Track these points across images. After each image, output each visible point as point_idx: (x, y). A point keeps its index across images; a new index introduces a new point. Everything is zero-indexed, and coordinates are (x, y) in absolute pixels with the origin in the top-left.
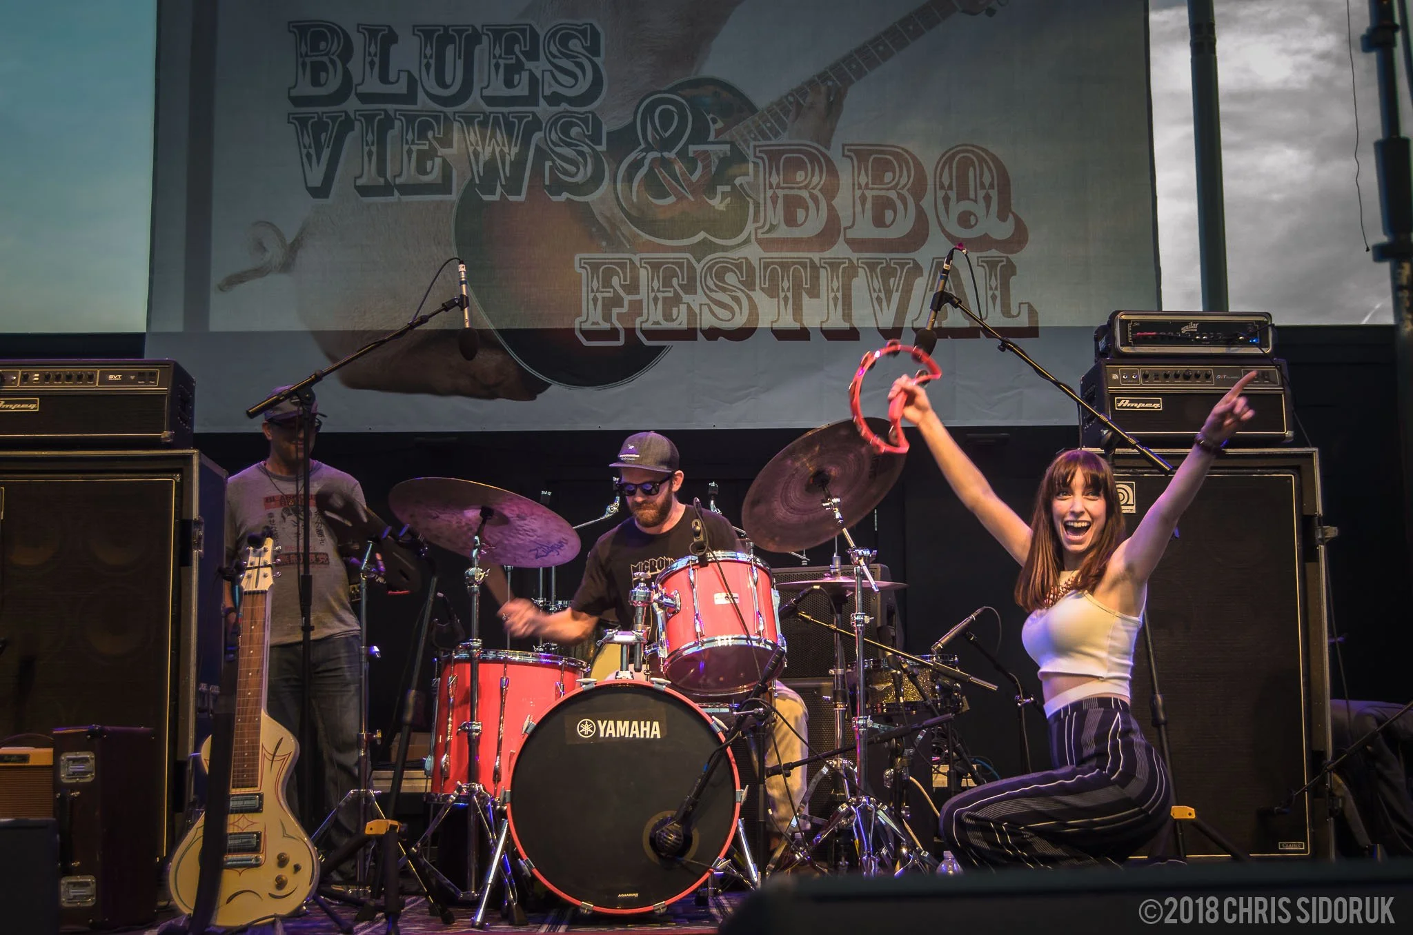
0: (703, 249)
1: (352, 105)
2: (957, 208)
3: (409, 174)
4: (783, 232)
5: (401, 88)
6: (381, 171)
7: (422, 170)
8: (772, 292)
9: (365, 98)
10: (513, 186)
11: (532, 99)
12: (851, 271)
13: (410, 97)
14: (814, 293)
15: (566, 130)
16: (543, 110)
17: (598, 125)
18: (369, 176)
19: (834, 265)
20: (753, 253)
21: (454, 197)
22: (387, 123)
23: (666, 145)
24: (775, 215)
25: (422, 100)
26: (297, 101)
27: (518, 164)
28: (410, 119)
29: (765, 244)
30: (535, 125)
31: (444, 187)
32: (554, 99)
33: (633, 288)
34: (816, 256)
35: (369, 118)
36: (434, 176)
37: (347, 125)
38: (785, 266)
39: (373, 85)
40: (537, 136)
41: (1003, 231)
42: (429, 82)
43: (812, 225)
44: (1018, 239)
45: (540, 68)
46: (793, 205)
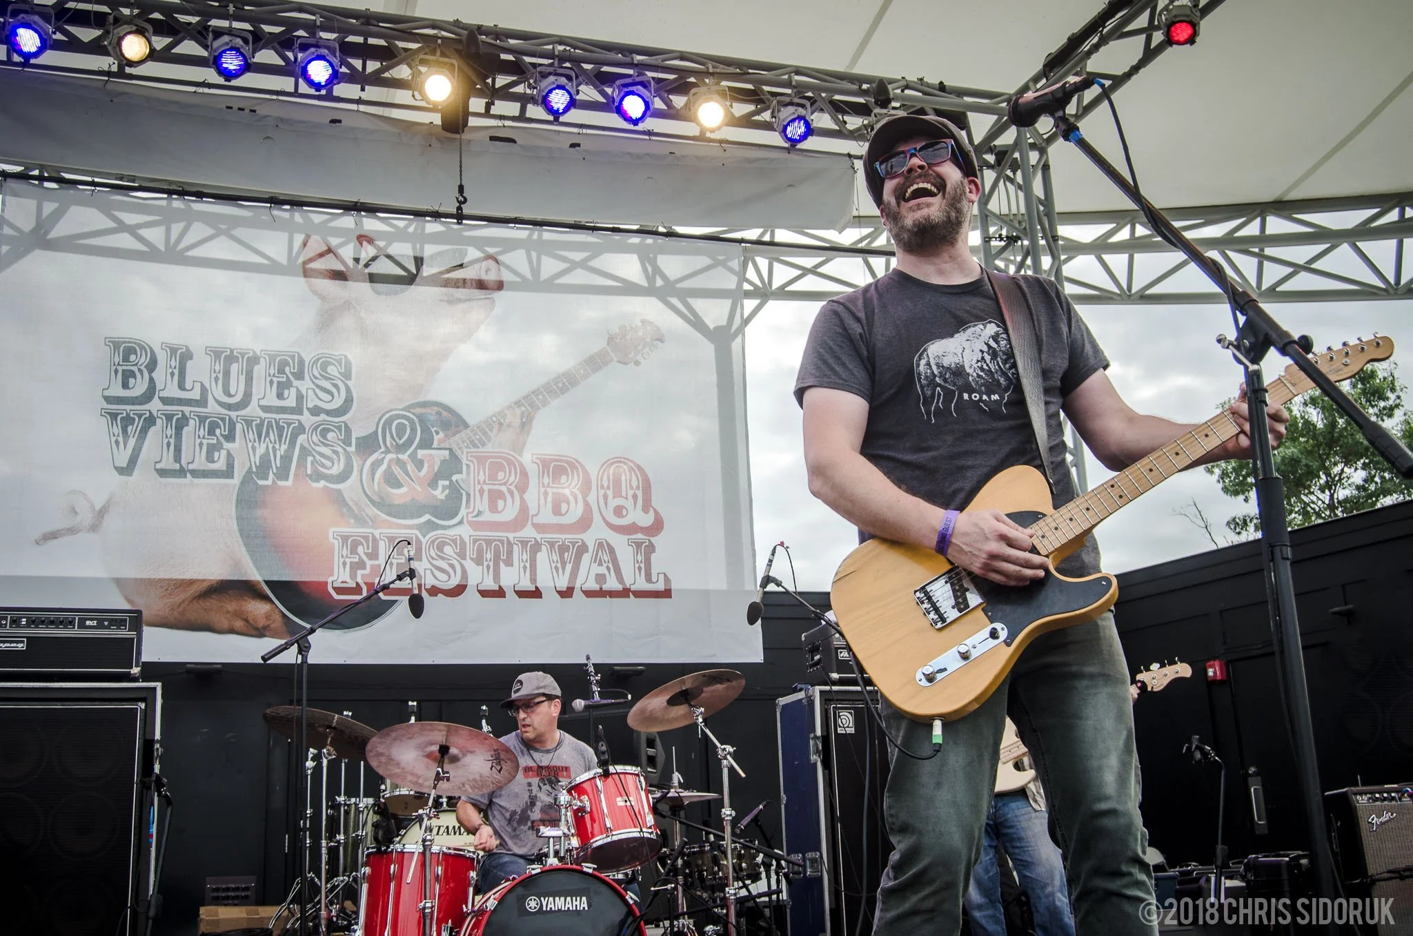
0: (431, 526)
1: (155, 406)
2: (613, 503)
3: (200, 463)
4: (488, 516)
5: (195, 394)
6: (178, 458)
7: (210, 459)
8: (479, 561)
9: (165, 401)
10: (283, 473)
11: (298, 410)
12: (536, 548)
13: (203, 402)
14: (509, 563)
15: (324, 433)
16: (307, 419)
17: (348, 431)
18: (168, 462)
19: (524, 543)
20: (465, 532)
21: (236, 480)
22: (182, 423)
23: (401, 448)
24: (482, 504)
25: (212, 405)
26: (108, 399)
27: (287, 459)
28: (202, 419)
29: (476, 526)
30: (301, 429)
31: (228, 473)
32: (316, 411)
33: (373, 555)
34: (511, 536)
35: (169, 417)
36: (220, 464)
37: (151, 421)
38: (489, 542)
39: (173, 391)
40: (301, 439)
41: (646, 520)
42: (218, 392)
43: (509, 512)
44: (657, 527)
45: (305, 385)
46: (495, 496)
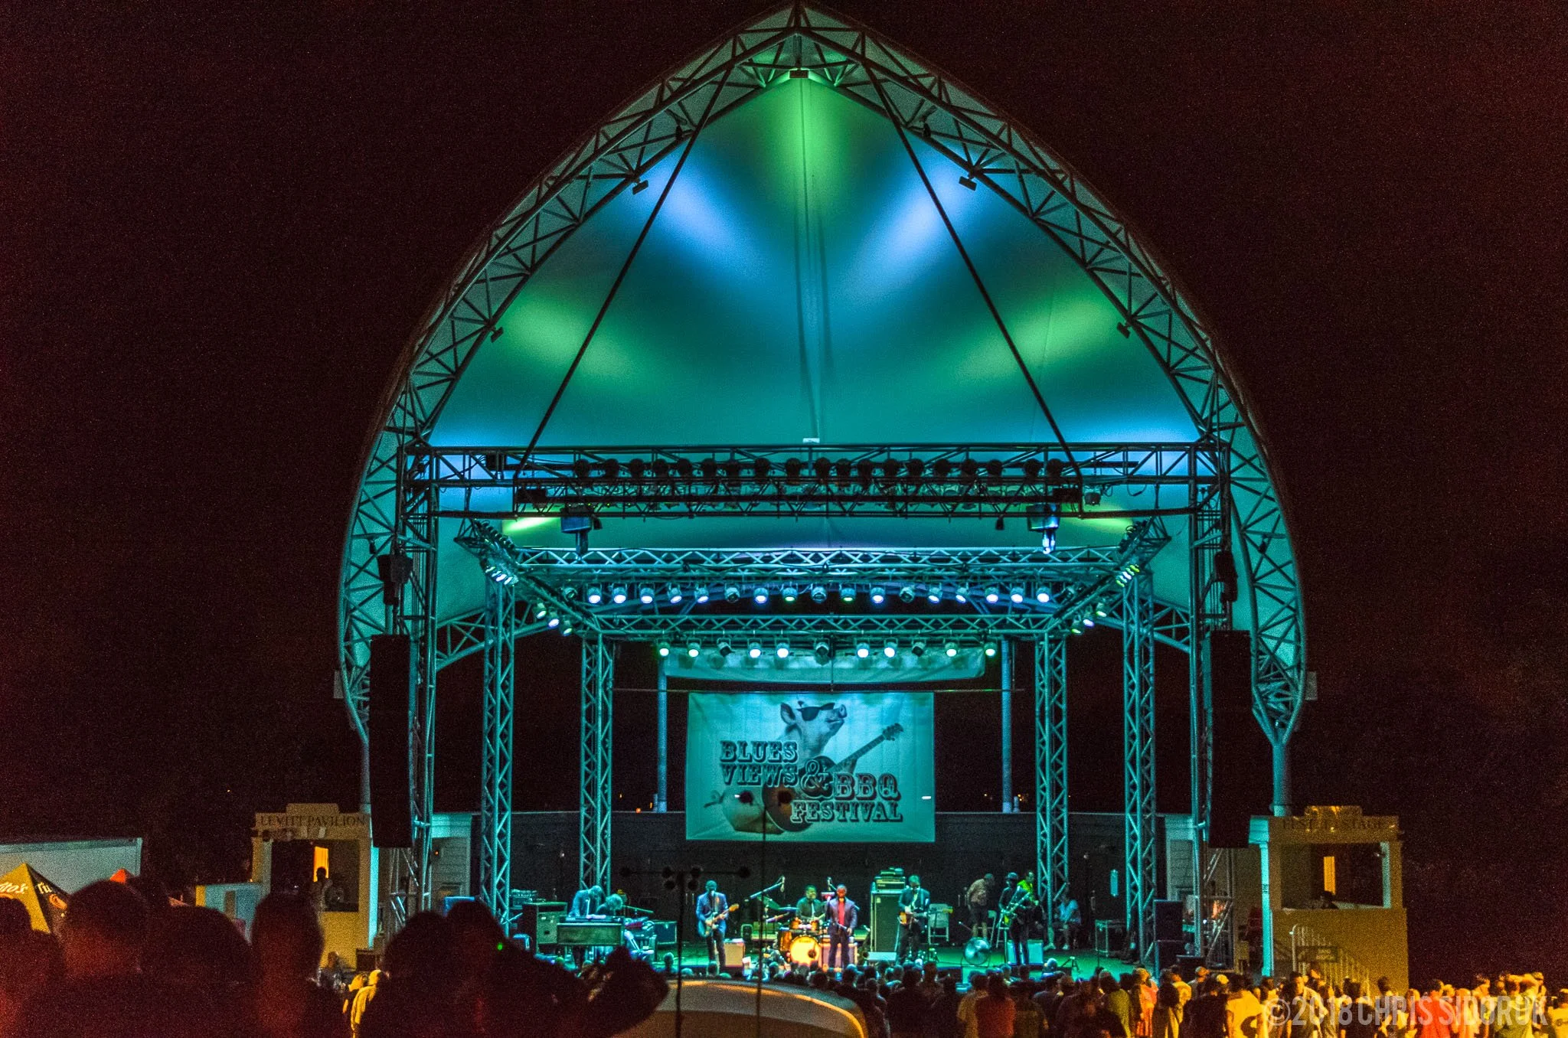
0: (821, 800)
1: (736, 762)
2: (884, 789)
4: (841, 796)
5: (748, 758)
6: (744, 779)
7: (753, 779)
8: (838, 810)
9: (740, 761)
10: (776, 783)
11: (780, 761)
12: (857, 805)
13: (750, 760)
14: (848, 810)
15: (788, 768)
16: (783, 763)
17: (796, 768)
18: (740, 780)
19: (853, 804)
20: (834, 801)
21: (761, 786)
22: (745, 768)
23: (813, 773)
24: (839, 791)
25: (754, 761)
26: (723, 761)
27: (777, 778)
28: (751, 766)
29: (837, 799)
30: (781, 768)
31: (759, 784)
32: (786, 761)
33: (804, 809)
34: (849, 802)
35: (741, 766)
36: (757, 781)
37: (735, 767)
38: (842, 804)
39: (741, 757)
40: (781, 771)
41: (895, 795)
42: (755, 756)
43: (848, 794)
44: (898, 798)
45: (782, 752)
46: (843, 789)
